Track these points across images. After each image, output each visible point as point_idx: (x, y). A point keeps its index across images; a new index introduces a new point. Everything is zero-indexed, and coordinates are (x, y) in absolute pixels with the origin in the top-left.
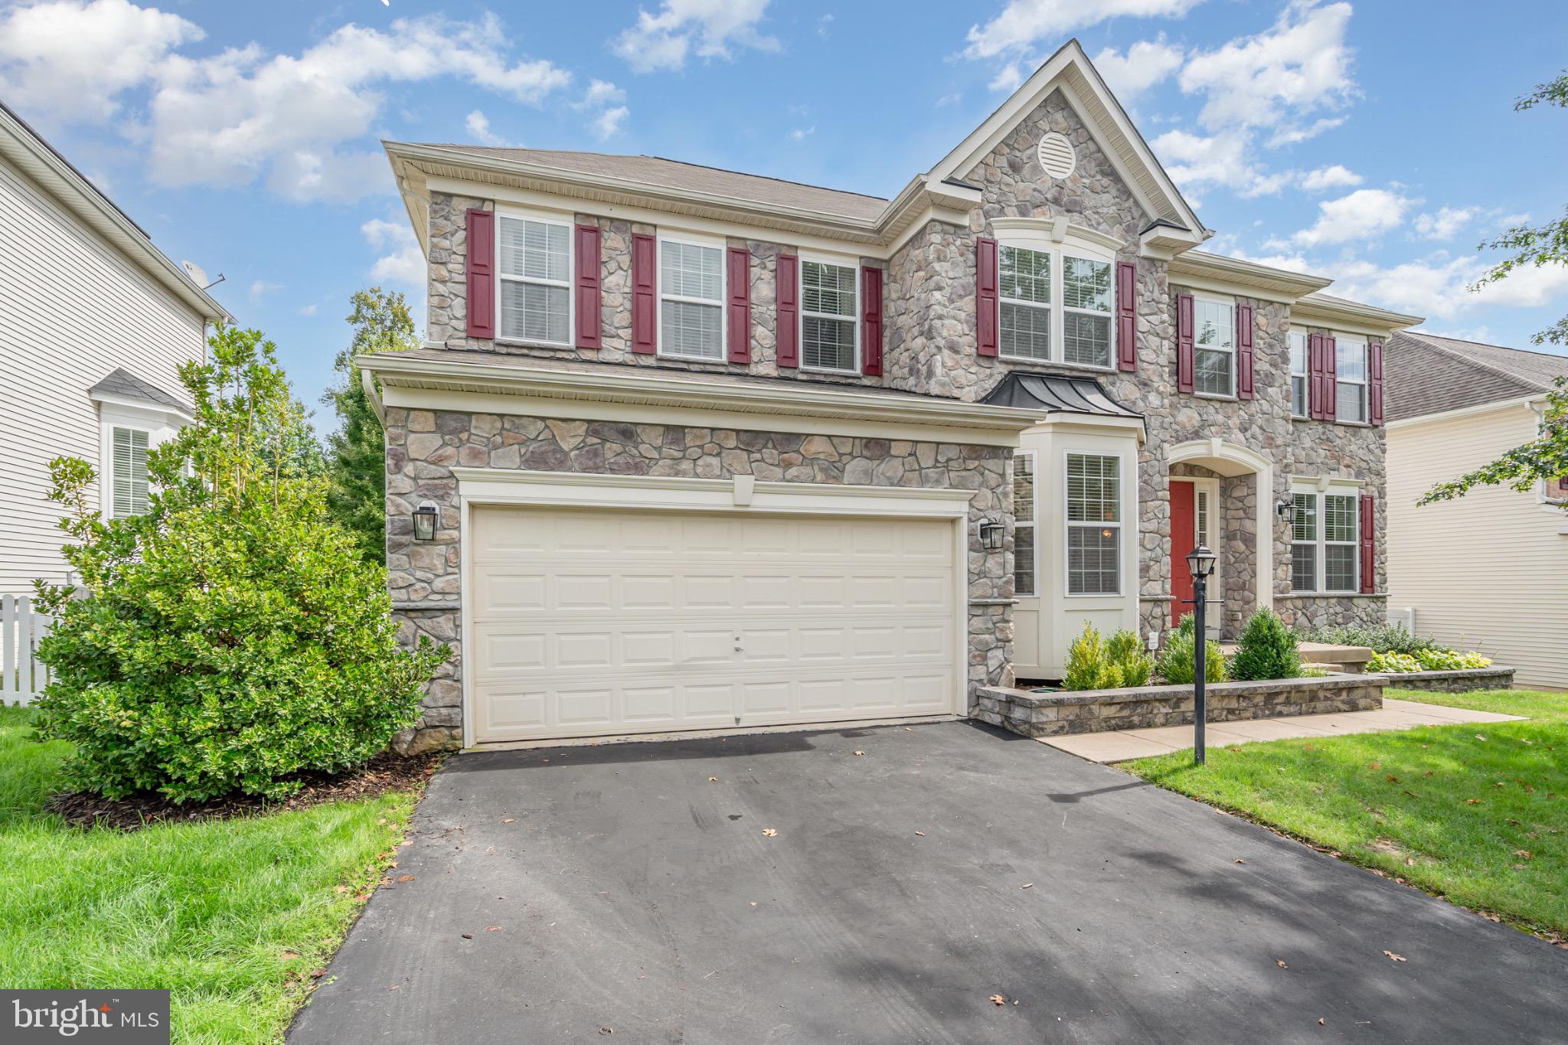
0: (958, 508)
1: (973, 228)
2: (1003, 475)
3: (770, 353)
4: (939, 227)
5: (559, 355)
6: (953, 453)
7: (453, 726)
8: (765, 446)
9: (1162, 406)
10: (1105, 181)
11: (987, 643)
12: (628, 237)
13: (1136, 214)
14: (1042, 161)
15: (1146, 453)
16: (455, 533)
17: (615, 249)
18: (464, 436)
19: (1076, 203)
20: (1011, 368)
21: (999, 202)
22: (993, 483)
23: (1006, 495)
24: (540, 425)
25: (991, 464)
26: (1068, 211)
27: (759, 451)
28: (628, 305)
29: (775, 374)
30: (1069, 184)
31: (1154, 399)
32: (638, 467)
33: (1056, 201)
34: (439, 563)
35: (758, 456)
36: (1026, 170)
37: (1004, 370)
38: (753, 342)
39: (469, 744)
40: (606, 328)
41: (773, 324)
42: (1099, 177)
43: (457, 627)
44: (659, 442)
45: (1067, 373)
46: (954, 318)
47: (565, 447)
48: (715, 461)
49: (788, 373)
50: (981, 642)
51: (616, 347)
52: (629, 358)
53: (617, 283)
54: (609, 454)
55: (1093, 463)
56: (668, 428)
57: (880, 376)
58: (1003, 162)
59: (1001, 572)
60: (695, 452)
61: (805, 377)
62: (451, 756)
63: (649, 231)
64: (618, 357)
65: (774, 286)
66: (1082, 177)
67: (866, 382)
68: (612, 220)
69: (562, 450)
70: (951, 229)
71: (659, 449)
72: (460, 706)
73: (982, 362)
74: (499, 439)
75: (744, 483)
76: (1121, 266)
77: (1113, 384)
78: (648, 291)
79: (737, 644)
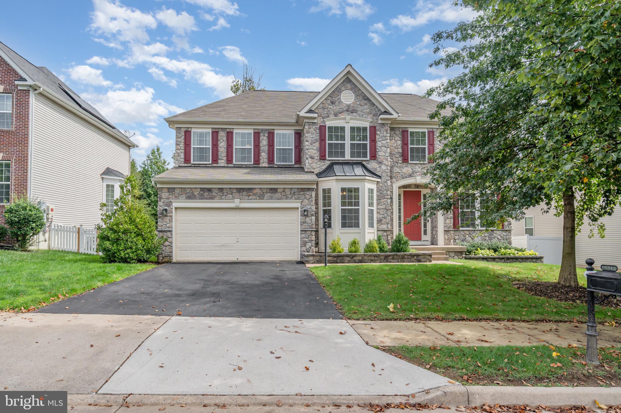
0: (298, 205)
1: (319, 122)
2: (311, 196)
3: (266, 160)
4: (307, 124)
5: (207, 166)
6: (296, 190)
7: (171, 257)
8: (243, 191)
9: (387, 169)
10: (365, 102)
11: (305, 241)
12: (226, 132)
13: (377, 110)
14: (342, 99)
15: (381, 184)
16: (171, 214)
17: (222, 136)
18: (174, 193)
19: (354, 110)
20: (331, 162)
21: (327, 114)
22: (308, 198)
23: (312, 201)
24: (190, 189)
25: (308, 193)
26: (351, 113)
27: (242, 193)
28: (226, 151)
29: (267, 166)
30: (352, 105)
31: (384, 167)
32: (212, 198)
33: (347, 111)
34: (168, 221)
35: (241, 194)
36: (337, 103)
37: (329, 162)
38: (261, 157)
39: (174, 260)
40: (220, 157)
41: (267, 152)
42: (363, 101)
43: (172, 235)
44: (217, 192)
45: (351, 162)
46: (312, 149)
47: (196, 194)
48: (231, 196)
49: (271, 165)
50: (304, 241)
51: (222, 162)
52: (226, 165)
53: (222, 145)
54: (205, 195)
55: (350, 190)
56: (219, 188)
57: (300, 164)
58: (329, 102)
59: (310, 222)
60: (225, 194)
61: (276, 166)
62: (169, 262)
63: (231, 130)
64: (223, 165)
65: (267, 141)
66: (356, 102)
67: (296, 166)
68: (221, 128)
69: (195, 195)
70: (312, 124)
71: (217, 193)
72: (172, 252)
73: (322, 161)
74: (181, 193)
75: (237, 201)
76: (370, 127)
77: (368, 164)
78: (231, 146)
79: (238, 240)
